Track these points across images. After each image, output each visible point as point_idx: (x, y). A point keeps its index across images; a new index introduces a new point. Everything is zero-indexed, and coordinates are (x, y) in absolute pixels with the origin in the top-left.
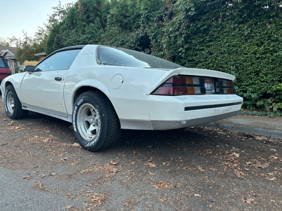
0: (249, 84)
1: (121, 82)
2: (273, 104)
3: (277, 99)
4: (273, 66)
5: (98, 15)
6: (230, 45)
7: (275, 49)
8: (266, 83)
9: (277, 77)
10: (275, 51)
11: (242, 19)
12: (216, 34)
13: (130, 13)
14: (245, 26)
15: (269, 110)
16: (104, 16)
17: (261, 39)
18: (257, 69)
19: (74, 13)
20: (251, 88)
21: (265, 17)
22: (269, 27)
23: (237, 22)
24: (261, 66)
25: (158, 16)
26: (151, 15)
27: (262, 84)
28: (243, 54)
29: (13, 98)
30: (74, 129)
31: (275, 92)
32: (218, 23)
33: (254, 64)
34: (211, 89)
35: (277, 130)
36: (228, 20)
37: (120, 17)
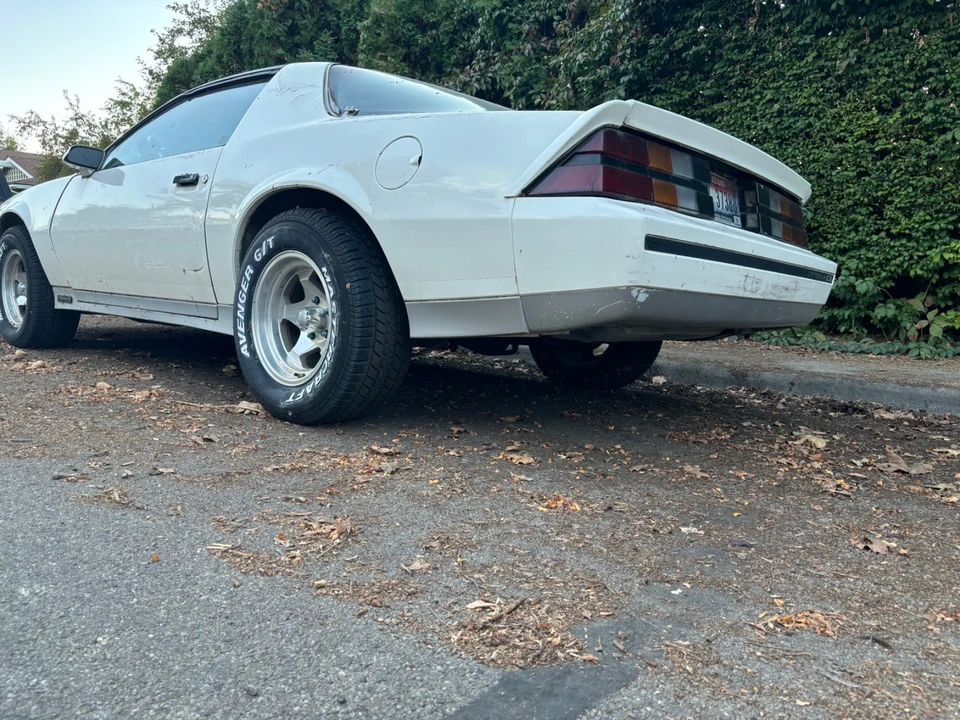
0: (847, 246)
1: (414, 164)
2: (931, 315)
3: (945, 298)
4: (933, 180)
5: (327, 25)
6: (785, 109)
7: (939, 119)
8: (909, 241)
9: (944, 218)
10: (941, 127)
11: (827, 17)
12: (736, 73)
13: (440, 13)
14: (837, 41)
15: (917, 334)
16: (349, 29)
17: (893, 85)
18: (876, 192)
19: (244, 18)
20: (854, 260)
21: (907, 7)
22: (922, 43)
23: (810, 31)
24: (892, 181)
25: (536, 19)
26: (513, 14)
27: (892, 244)
28: (828, 140)
29: (24, 275)
30: (242, 349)
31: (935, 271)
32: (745, 32)
33: (866, 174)
34: (729, 212)
35: (947, 387)
36: (782, 21)
37: (403, 27)
